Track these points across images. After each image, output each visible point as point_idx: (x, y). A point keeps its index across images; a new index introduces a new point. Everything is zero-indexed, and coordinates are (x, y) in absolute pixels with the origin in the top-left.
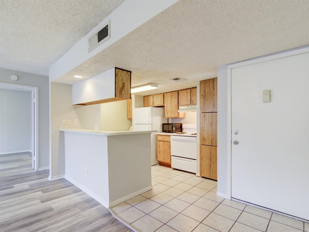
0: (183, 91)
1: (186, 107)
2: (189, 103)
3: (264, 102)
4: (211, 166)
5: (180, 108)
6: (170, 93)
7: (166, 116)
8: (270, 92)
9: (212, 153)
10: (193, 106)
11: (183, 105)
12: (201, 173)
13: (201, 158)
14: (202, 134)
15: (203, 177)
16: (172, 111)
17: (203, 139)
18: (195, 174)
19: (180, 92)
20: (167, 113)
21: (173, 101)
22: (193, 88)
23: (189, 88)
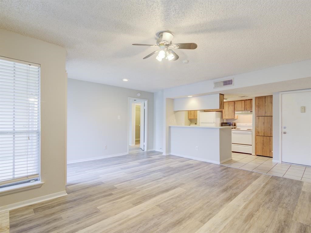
0: (238, 102)
1: (241, 112)
2: (243, 109)
3: (301, 112)
4: (263, 148)
5: (236, 112)
6: (228, 102)
7: (224, 117)
8: (304, 107)
9: (264, 140)
10: (246, 112)
11: (238, 111)
12: (256, 153)
13: (256, 144)
14: (257, 129)
15: (257, 155)
16: (229, 114)
17: (257, 132)
18: (251, 154)
19: (236, 102)
20: (225, 116)
21: (230, 108)
22: (246, 100)
23: (243, 100)
